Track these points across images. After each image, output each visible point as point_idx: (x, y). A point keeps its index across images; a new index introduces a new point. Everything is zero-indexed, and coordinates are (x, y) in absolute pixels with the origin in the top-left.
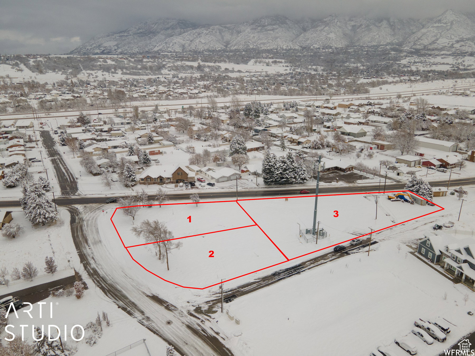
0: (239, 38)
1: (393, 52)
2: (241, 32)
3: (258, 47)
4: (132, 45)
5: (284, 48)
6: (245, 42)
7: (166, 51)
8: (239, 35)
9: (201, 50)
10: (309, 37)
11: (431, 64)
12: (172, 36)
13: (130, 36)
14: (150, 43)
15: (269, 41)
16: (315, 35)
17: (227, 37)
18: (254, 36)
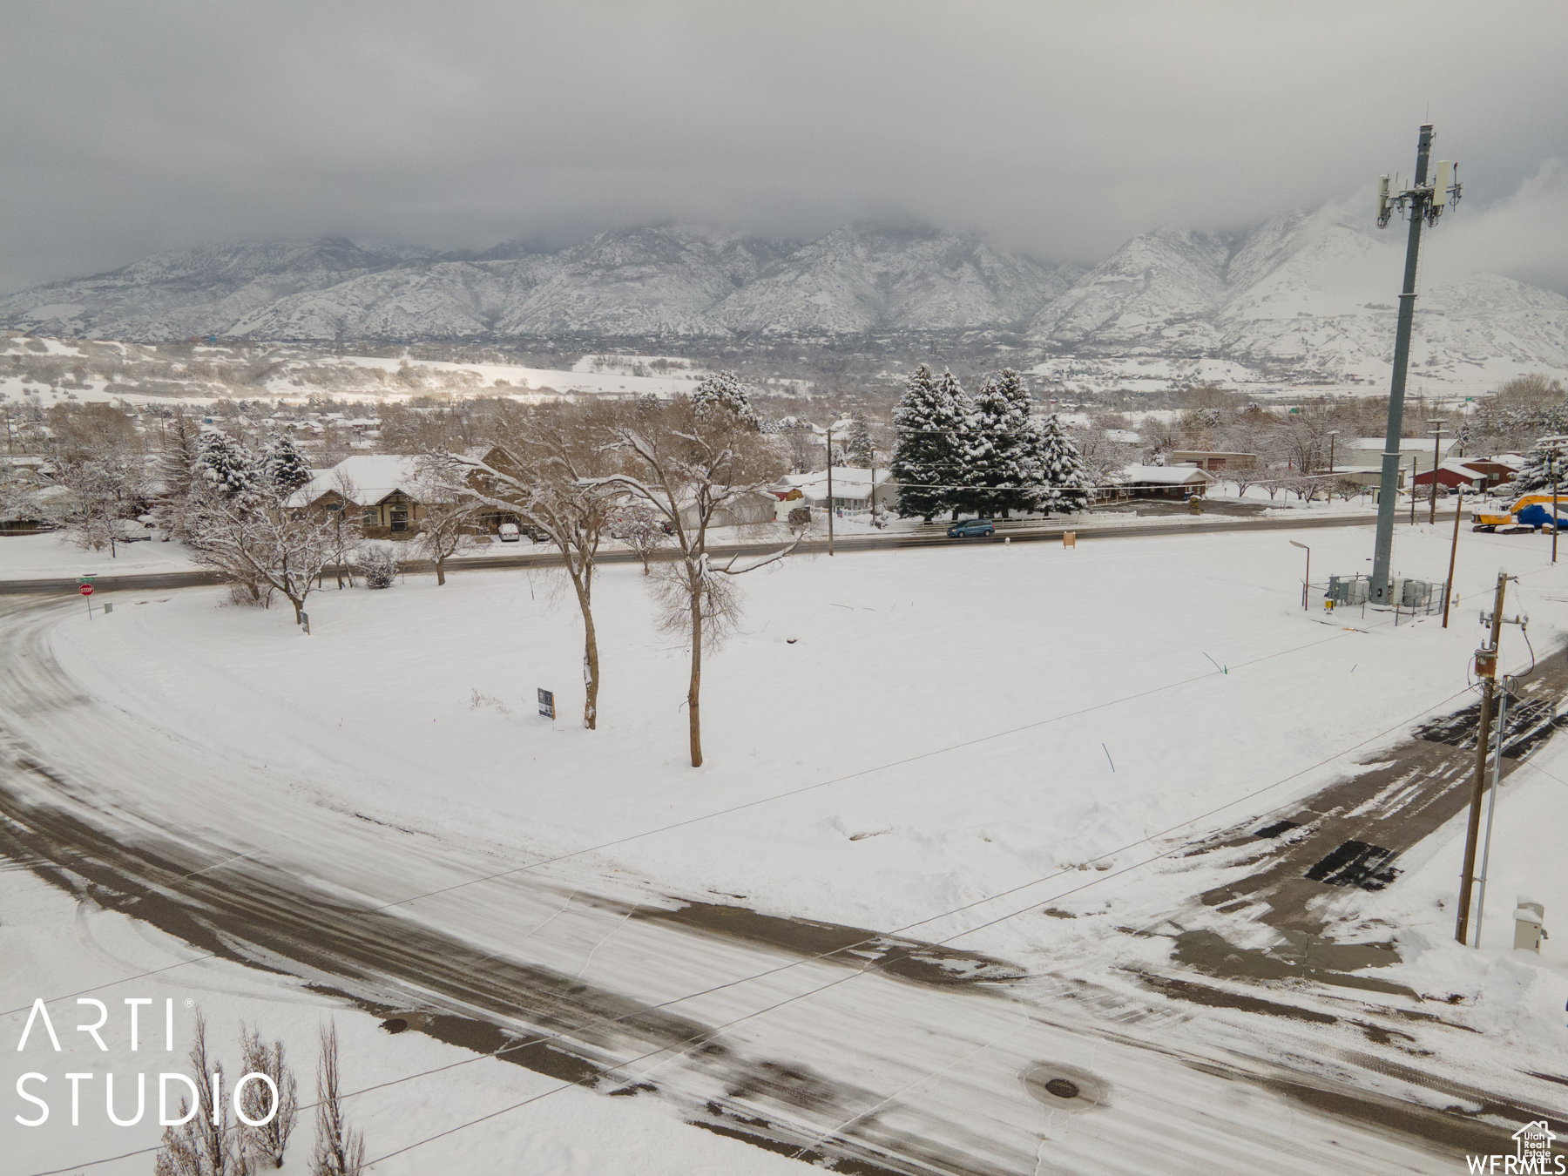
0: (532, 302)
1: (1004, 348)
2: (536, 284)
3: (598, 328)
4: (146, 318)
5: (681, 332)
6: (551, 314)
7: (276, 337)
8: (533, 291)
9: (405, 334)
10: (755, 302)
11: (1115, 377)
12: (301, 289)
13: (136, 290)
14: (217, 313)
15: (631, 311)
16: (773, 297)
17: (492, 295)
18: (580, 295)
